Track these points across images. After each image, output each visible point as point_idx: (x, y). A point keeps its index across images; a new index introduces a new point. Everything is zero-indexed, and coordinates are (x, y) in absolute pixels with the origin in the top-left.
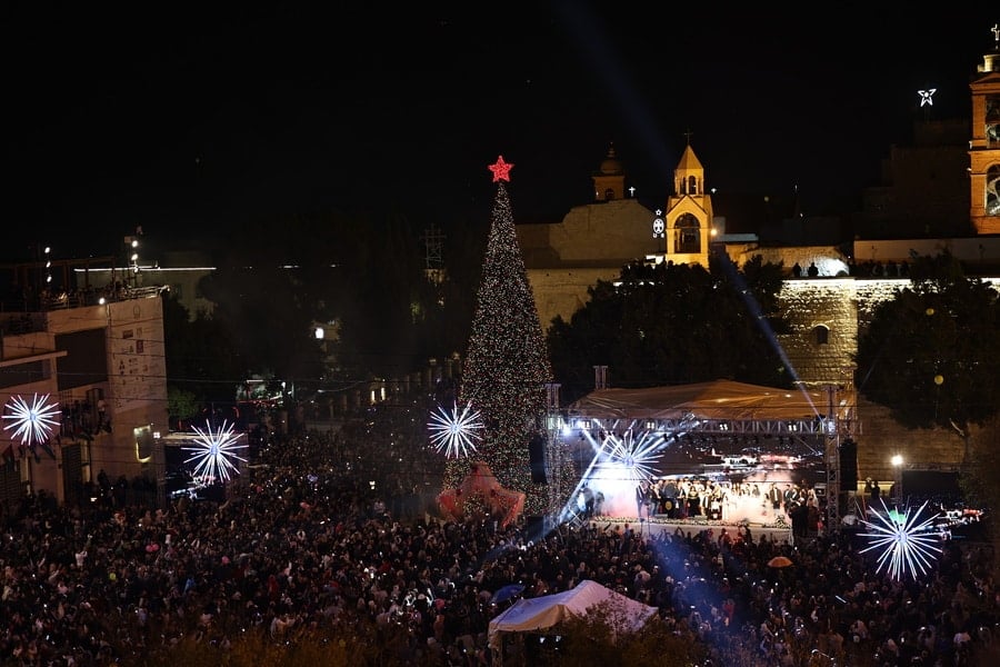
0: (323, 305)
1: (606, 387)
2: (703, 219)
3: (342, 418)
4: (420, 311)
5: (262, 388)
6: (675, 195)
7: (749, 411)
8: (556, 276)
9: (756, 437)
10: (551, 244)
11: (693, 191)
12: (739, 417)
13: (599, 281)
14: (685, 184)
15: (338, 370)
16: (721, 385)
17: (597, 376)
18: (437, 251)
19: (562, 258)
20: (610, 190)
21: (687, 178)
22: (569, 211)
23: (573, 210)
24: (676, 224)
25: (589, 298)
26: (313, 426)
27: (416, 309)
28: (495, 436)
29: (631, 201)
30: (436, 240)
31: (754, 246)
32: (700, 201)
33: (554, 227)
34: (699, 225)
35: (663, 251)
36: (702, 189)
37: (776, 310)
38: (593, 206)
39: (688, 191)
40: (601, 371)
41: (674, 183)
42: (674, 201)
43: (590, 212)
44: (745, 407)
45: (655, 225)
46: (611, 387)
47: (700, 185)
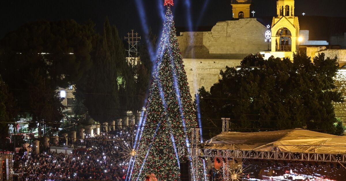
0: (64, 77)
1: (229, 131)
2: (293, 31)
3: (73, 146)
4: (123, 82)
5: (27, 126)
6: (276, 16)
7: (313, 147)
8: (207, 63)
9: (316, 164)
10: (204, 44)
11: (287, 14)
12: (307, 151)
13: (227, 67)
14: (283, 10)
15: (73, 116)
16: (297, 132)
17: (224, 124)
18: (135, 46)
19: (210, 53)
20: (241, 12)
21: (284, 7)
22: (215, 24)
23: (217, 24)
24: (277, 34)
25: (221, 77)
26: (54, 150)
27: (120, 81)
28: (161, 159)
29: (253, 19)
30: (135, 40)
31: (324, 48)
32: (292, 21)
33: (206, 34)
34: (290, 35)
35: (269, 50)
36: (293, 14)
37: (333, 87)
38: (229, 21)
39: (284, 14)
40: (225, 121)
41: (276, 10)
42: (276, 20)
43: (228, 25)
44: (310, 146)
45: (266, 34)
46: (232, 131)
47: (292, 11)
